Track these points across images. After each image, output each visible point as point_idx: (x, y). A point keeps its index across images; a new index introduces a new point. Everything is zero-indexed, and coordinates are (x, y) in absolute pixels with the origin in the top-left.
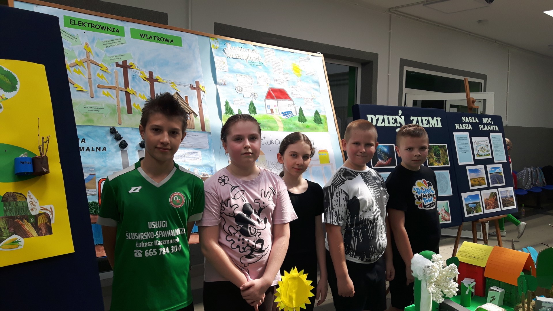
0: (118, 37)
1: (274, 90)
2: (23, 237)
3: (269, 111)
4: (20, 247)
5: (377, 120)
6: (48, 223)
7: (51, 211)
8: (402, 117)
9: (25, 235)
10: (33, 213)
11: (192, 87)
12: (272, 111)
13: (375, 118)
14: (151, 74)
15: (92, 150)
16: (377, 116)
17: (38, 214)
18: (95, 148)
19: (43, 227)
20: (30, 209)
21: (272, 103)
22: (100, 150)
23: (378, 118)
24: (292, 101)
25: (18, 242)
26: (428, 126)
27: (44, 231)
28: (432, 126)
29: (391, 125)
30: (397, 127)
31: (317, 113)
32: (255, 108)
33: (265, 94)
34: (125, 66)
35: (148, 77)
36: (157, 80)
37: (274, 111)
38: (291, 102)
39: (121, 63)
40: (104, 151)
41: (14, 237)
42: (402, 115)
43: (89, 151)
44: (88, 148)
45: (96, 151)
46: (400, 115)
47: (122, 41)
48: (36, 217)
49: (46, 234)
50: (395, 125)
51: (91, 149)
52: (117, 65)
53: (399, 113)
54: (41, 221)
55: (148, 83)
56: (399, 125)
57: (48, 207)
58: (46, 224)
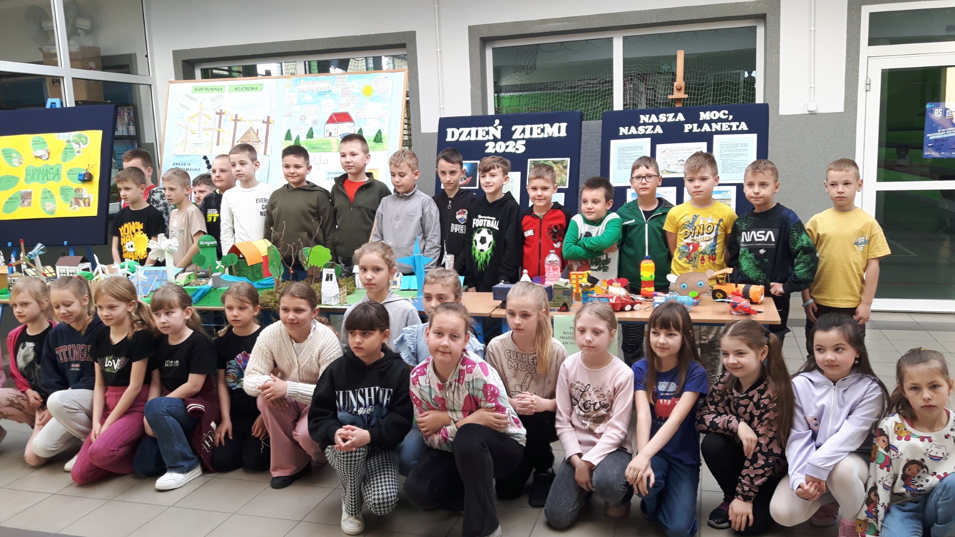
0: (220, 94)
1: (336, 115)
2: (78, 206)
3: (327, 134)
4: (77, 210)
5: (460, 134)
7: (91, 197)
8: (498, 127)
10: (84, 197)
11: (264, 122)
12: (330, 134)
13: (457, 132)
14: (236, 116)
16: (461, 129)
17: (86, 197)
18: (194, 169)
19: (87, 203)
20: (83, 195)
21: (331, 127)
23: (462, 132)
24: (354, 122)
25: (76, 208)
26: (541, 136)
27: (87, 205)
28: (547, 136)
29: (480, 138)
30: (488, 141)
31: (380, 132)
32: (312, 133)
33: (327, 118)
34: (220, 114)
35: (234, 119)
36: (239, 120)
37: (333, 135)
38: (353, 124)
39: (219, 112)
42: (499, 125)
46: (495, 125)
47: (222, 96)
49: (87, 207)
50: (486, 139)
52: (217, 113)
53: (494, 123)
55: (234, 122)
56: (491, 138)
57: (90, 195)
58: (89, 202)
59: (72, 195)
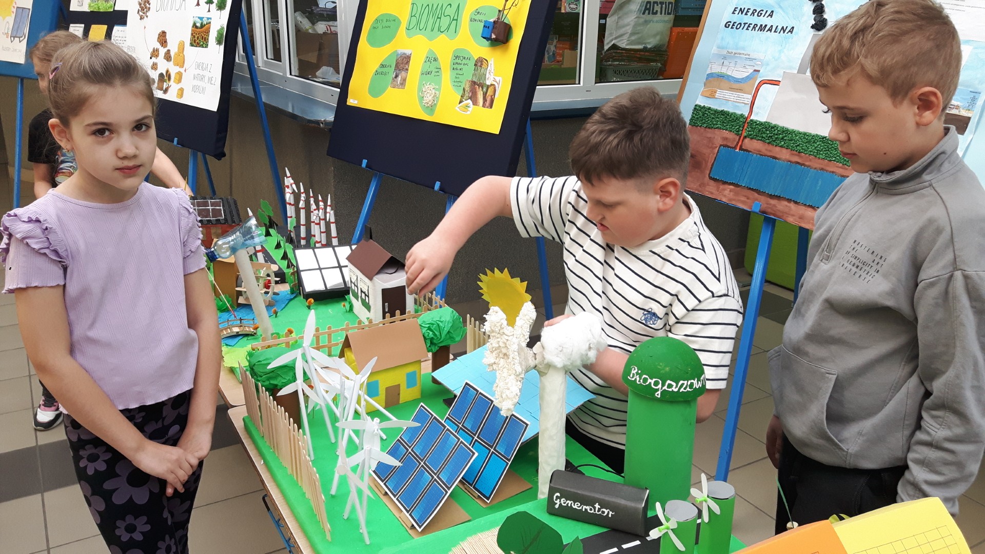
2: (473, 104)
4: (468, 113)
6: (493, 97)
7: (498, 84)
9: (475, 103)
10: (488, 83)
15: (775, 32)
17: (490, 84)
18: (780, 28)
19: (489, 99)
20: (487, 77)
22: (784, 32)
25: (469, 107)
27: (488, 103)
40: (790, 33)
41: (469, 101)
43: (771, 31)
44: (772, 26)
45: (779, 33)
48: (488, 87)
49: (488, 107)
51: (773, 29)
54: (490, 92)
57: (497, 79)
58: (492, 96)
59: (469, 73)
